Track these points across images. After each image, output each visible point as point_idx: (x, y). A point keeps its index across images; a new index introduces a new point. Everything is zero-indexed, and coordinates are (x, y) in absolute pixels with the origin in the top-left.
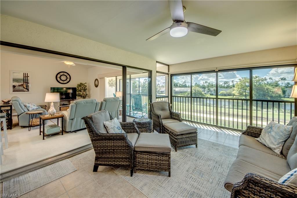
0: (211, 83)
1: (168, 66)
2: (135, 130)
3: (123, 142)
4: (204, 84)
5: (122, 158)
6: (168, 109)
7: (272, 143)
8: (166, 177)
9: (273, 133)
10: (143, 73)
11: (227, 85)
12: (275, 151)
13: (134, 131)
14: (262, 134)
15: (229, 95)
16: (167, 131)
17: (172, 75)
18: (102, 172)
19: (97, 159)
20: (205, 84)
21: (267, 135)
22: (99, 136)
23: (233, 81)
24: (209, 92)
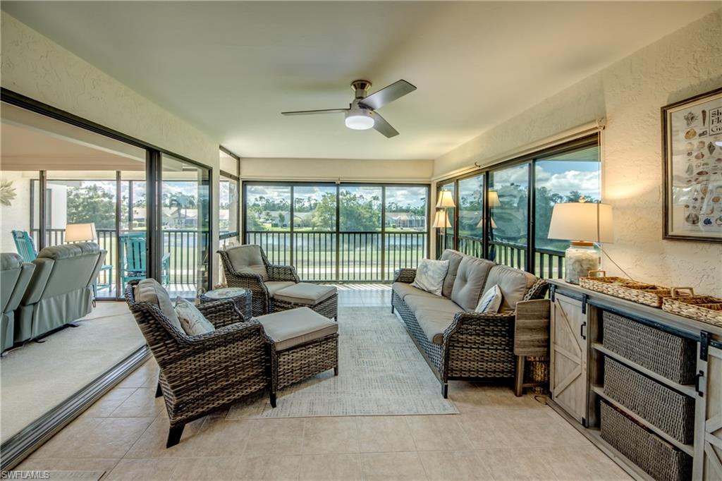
0: (271, 201)
1: (238, 159)
2: (236, 316)
3: (250, 342)
4: (257, 203)
5: (248, 379)
6: (262, 260)
7: (432, 284)
8: (332, 379)
9: (430, 273)
10: (184, 170)
11: (300, 205)
12: (436, 293)
13: (232, 320)
14: (417, 276)
15: (306, 226)
16: (283, 305)
17: (245, 183)
18: (193, 436)
19: (177, 410)
20: (260, 203)
21: (423, 277)
22: (190, 344)
23: (309, 199)
24: (267, 220)
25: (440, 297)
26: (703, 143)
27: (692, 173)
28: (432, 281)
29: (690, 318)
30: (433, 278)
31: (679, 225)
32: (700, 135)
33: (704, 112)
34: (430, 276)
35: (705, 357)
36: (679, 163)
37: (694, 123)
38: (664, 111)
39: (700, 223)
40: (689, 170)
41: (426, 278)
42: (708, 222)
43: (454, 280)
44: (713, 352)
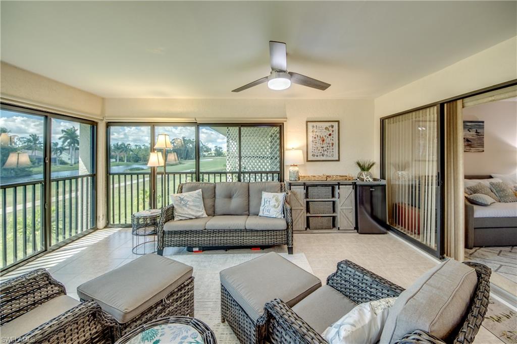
7: (198, 211)
9: (189, 203)
25: (207, 217)
26: (316, 134)
28: (196, 209)
29: (334, 180)
31: (311, 158)
32: (316, 132)
33: (316, 126)
35: (339, 189)
37: (314, 128)
38: (307, 122)
39: (316, 156)
40: (313, 141)
41: (189, 208)
42: (317, 156)
43: (215, 201)
44: (340, 186)
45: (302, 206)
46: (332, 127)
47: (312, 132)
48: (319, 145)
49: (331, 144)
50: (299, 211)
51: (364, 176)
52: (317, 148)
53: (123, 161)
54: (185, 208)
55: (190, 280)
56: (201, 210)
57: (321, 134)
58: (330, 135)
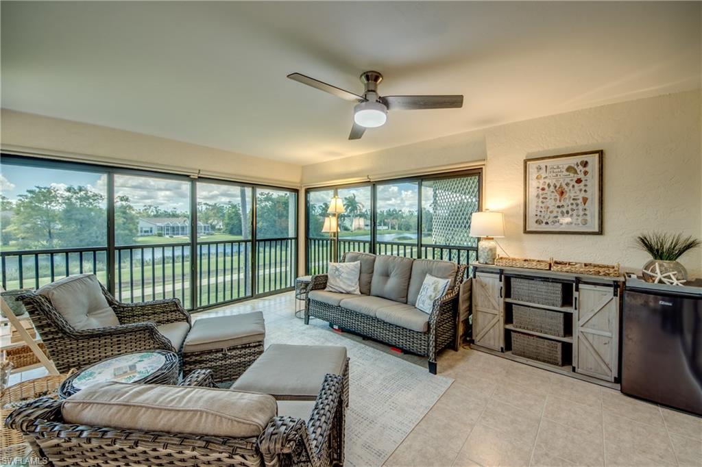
7: (349, 286)
9: (344, 275)
12: (355, 293)
14: (330, 281)
25: (360, 296)
26: (545, 182)
27: (539, 198)
28: (349, 283)
29: (567, 272)
30: (349, 279)
31: (532, 226)
32: (544, 178)
33: (546, 167)
34: (346, 278)
35: (577, 290)
36: (533, 192)
37: (541, 171)
38: (525, 162)
39: (544, 224)
40: (538, 196)
41: (341, 280)
42: (547, 223)
43: (371, 277)
44: (581, 286)
45: (494, 308)
46: (585, 164)
47: (537, 178)
48: (551, 203)
49: (581, 200)
50: (490, 316)
51: (658, 271)
52: (548, 208)
53: (395, 229)
54: (338, 280)
55: (257, 344)
56: (353, 284)
57: (557, 181)
58: (579, 181)
